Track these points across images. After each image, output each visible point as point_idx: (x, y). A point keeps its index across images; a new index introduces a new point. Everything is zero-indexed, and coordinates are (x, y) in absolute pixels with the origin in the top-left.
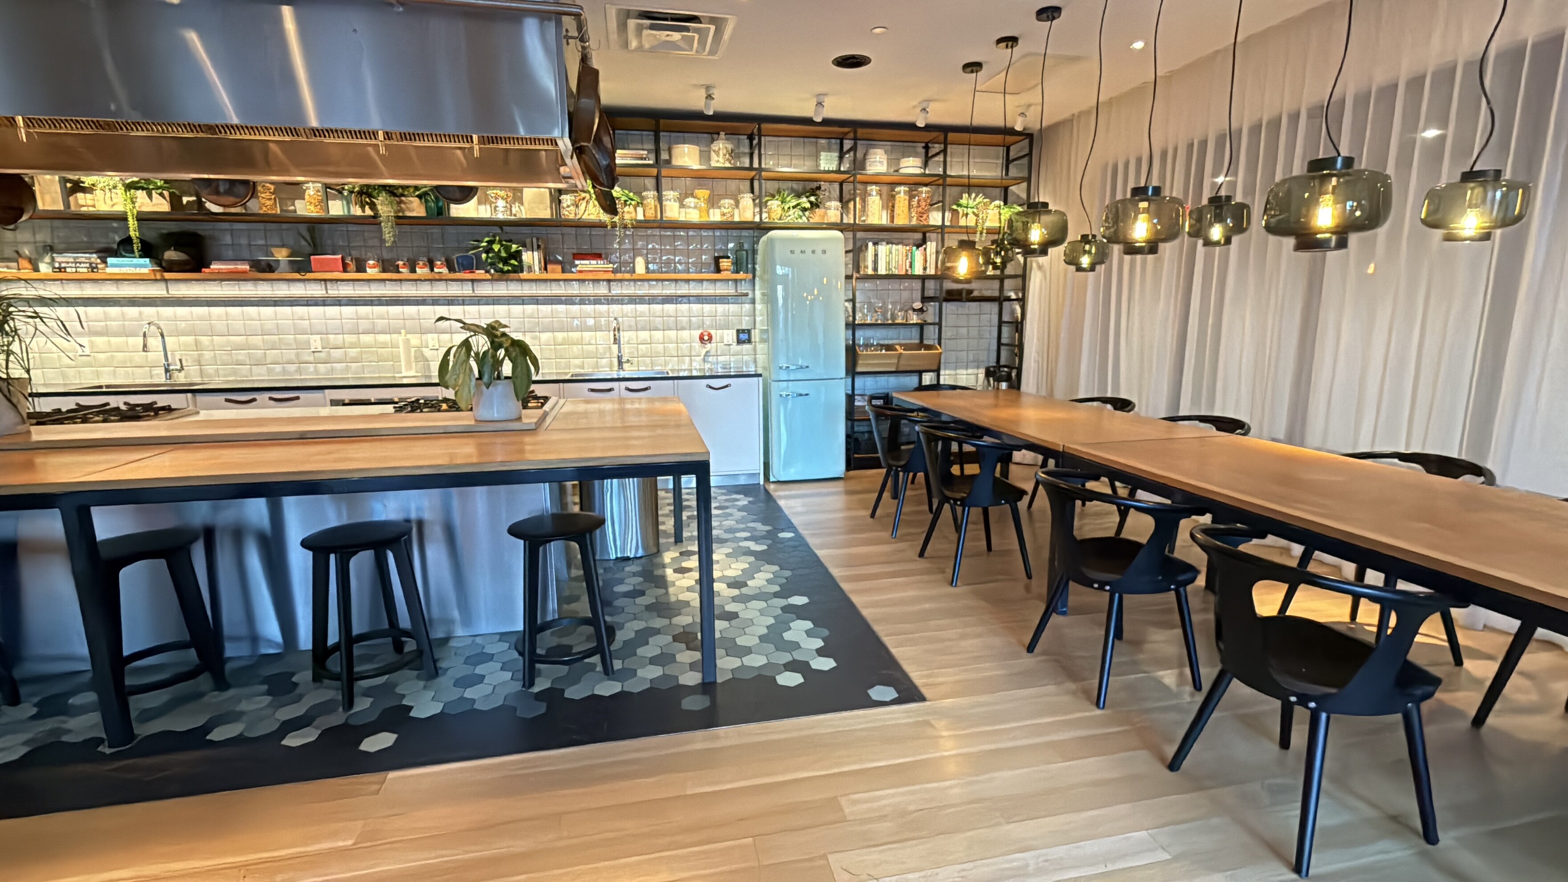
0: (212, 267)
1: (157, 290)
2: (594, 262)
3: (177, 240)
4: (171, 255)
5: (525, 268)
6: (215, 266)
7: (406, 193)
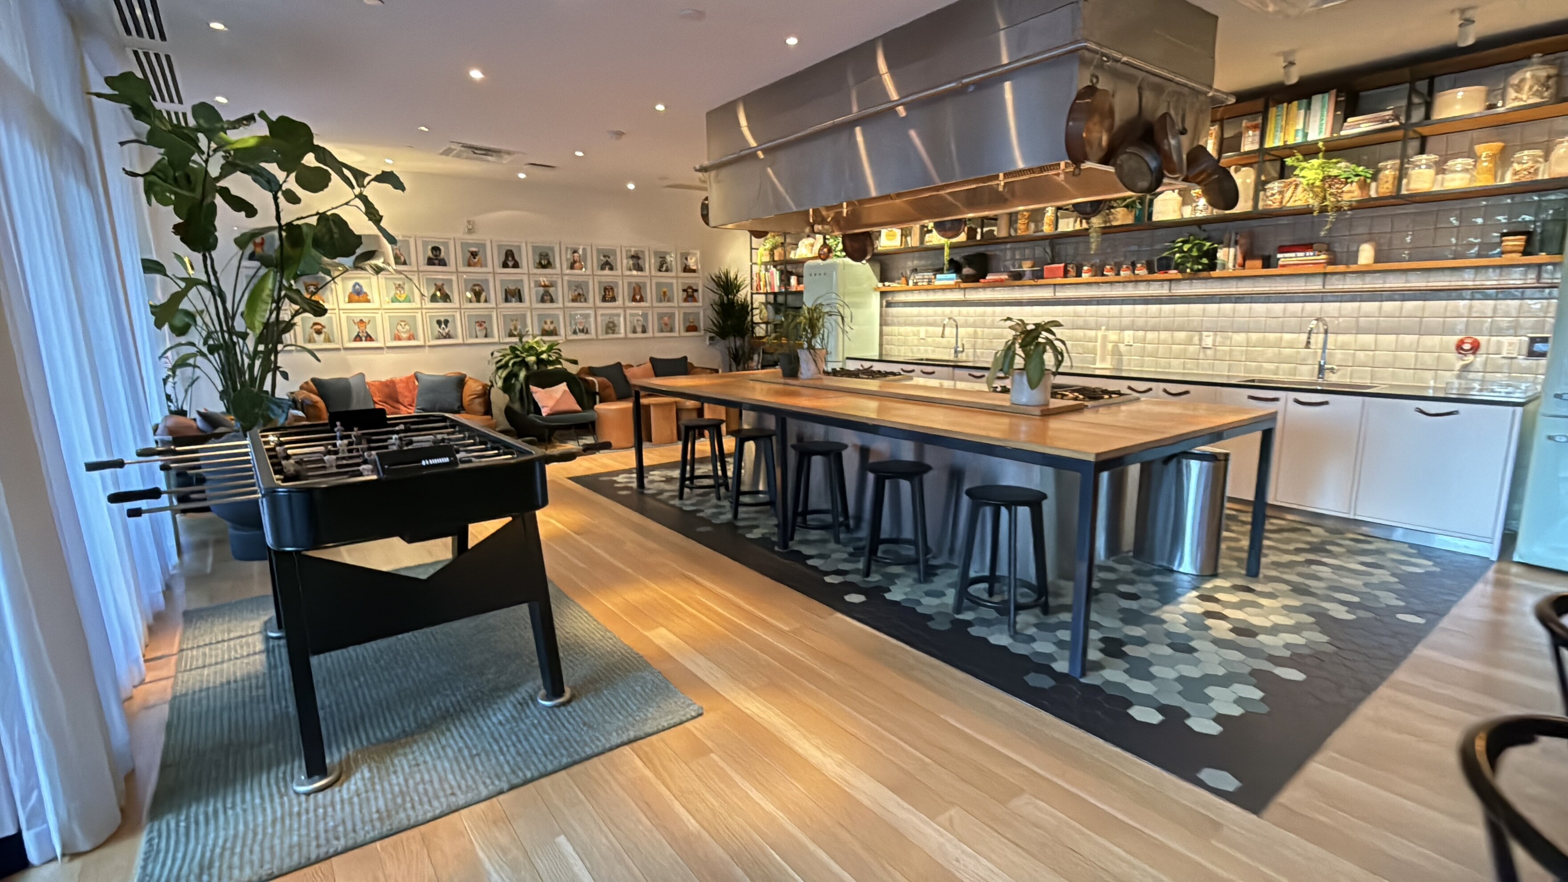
0: (988, 278)
1: (957, 296)
2: (1302, 254)
3: (970, 260)
4: (966, 271)
5: (1219, 266)
6: (989, 277)
7: (1115, 205)
